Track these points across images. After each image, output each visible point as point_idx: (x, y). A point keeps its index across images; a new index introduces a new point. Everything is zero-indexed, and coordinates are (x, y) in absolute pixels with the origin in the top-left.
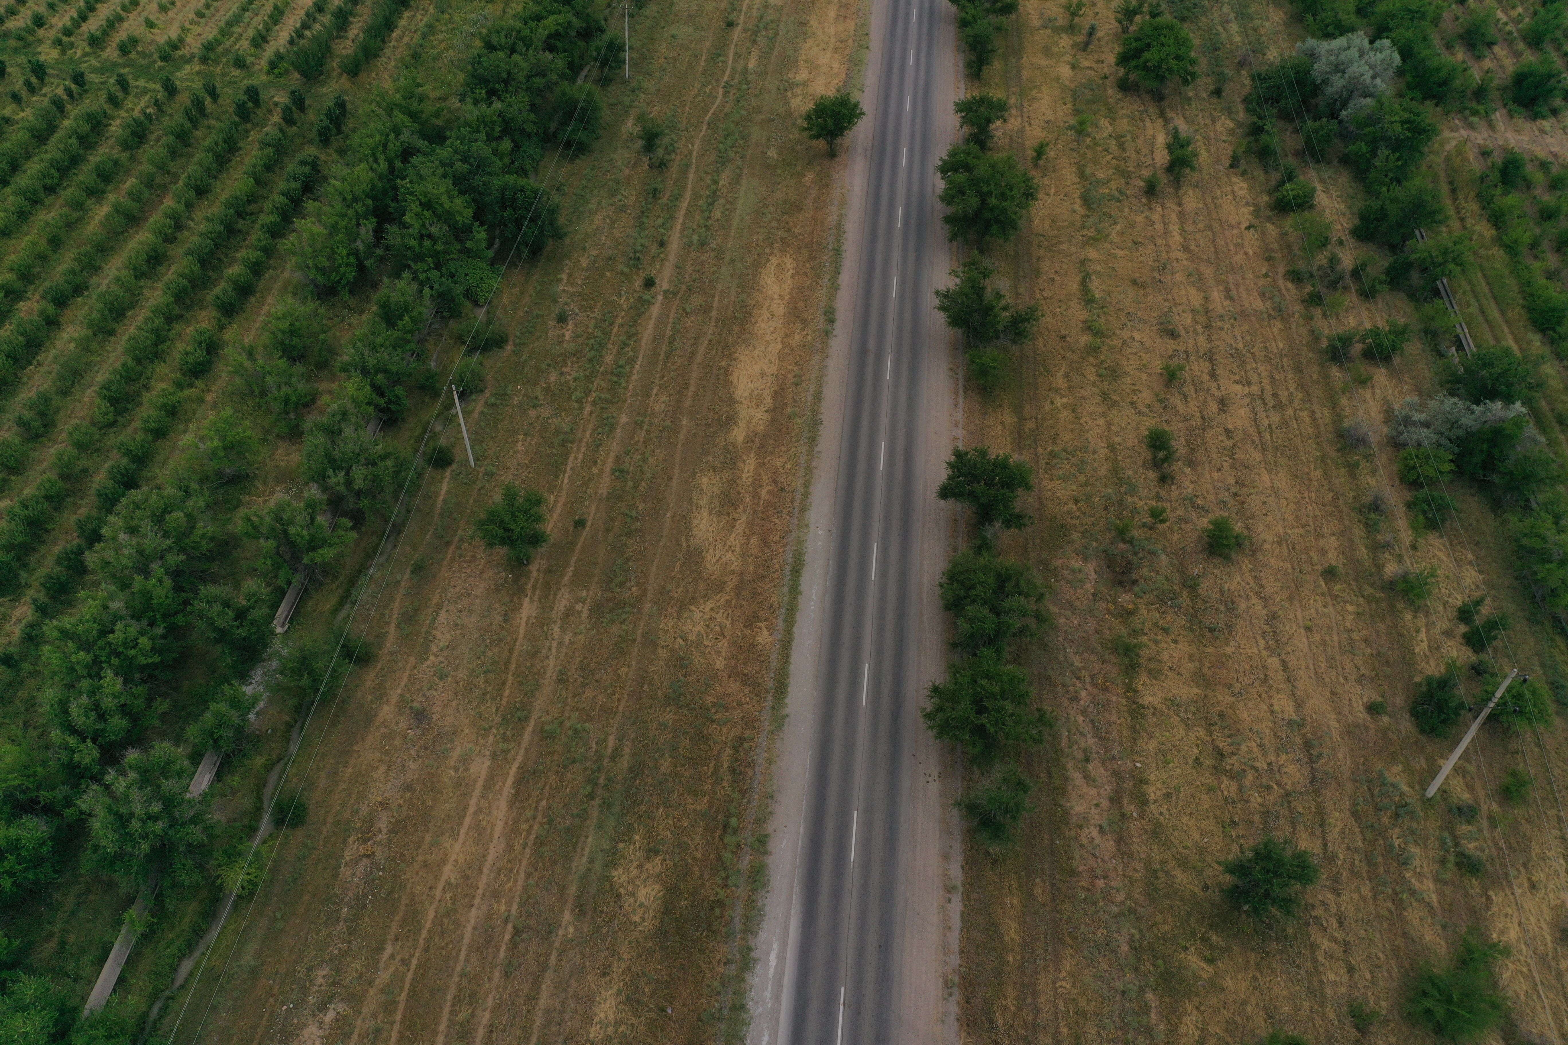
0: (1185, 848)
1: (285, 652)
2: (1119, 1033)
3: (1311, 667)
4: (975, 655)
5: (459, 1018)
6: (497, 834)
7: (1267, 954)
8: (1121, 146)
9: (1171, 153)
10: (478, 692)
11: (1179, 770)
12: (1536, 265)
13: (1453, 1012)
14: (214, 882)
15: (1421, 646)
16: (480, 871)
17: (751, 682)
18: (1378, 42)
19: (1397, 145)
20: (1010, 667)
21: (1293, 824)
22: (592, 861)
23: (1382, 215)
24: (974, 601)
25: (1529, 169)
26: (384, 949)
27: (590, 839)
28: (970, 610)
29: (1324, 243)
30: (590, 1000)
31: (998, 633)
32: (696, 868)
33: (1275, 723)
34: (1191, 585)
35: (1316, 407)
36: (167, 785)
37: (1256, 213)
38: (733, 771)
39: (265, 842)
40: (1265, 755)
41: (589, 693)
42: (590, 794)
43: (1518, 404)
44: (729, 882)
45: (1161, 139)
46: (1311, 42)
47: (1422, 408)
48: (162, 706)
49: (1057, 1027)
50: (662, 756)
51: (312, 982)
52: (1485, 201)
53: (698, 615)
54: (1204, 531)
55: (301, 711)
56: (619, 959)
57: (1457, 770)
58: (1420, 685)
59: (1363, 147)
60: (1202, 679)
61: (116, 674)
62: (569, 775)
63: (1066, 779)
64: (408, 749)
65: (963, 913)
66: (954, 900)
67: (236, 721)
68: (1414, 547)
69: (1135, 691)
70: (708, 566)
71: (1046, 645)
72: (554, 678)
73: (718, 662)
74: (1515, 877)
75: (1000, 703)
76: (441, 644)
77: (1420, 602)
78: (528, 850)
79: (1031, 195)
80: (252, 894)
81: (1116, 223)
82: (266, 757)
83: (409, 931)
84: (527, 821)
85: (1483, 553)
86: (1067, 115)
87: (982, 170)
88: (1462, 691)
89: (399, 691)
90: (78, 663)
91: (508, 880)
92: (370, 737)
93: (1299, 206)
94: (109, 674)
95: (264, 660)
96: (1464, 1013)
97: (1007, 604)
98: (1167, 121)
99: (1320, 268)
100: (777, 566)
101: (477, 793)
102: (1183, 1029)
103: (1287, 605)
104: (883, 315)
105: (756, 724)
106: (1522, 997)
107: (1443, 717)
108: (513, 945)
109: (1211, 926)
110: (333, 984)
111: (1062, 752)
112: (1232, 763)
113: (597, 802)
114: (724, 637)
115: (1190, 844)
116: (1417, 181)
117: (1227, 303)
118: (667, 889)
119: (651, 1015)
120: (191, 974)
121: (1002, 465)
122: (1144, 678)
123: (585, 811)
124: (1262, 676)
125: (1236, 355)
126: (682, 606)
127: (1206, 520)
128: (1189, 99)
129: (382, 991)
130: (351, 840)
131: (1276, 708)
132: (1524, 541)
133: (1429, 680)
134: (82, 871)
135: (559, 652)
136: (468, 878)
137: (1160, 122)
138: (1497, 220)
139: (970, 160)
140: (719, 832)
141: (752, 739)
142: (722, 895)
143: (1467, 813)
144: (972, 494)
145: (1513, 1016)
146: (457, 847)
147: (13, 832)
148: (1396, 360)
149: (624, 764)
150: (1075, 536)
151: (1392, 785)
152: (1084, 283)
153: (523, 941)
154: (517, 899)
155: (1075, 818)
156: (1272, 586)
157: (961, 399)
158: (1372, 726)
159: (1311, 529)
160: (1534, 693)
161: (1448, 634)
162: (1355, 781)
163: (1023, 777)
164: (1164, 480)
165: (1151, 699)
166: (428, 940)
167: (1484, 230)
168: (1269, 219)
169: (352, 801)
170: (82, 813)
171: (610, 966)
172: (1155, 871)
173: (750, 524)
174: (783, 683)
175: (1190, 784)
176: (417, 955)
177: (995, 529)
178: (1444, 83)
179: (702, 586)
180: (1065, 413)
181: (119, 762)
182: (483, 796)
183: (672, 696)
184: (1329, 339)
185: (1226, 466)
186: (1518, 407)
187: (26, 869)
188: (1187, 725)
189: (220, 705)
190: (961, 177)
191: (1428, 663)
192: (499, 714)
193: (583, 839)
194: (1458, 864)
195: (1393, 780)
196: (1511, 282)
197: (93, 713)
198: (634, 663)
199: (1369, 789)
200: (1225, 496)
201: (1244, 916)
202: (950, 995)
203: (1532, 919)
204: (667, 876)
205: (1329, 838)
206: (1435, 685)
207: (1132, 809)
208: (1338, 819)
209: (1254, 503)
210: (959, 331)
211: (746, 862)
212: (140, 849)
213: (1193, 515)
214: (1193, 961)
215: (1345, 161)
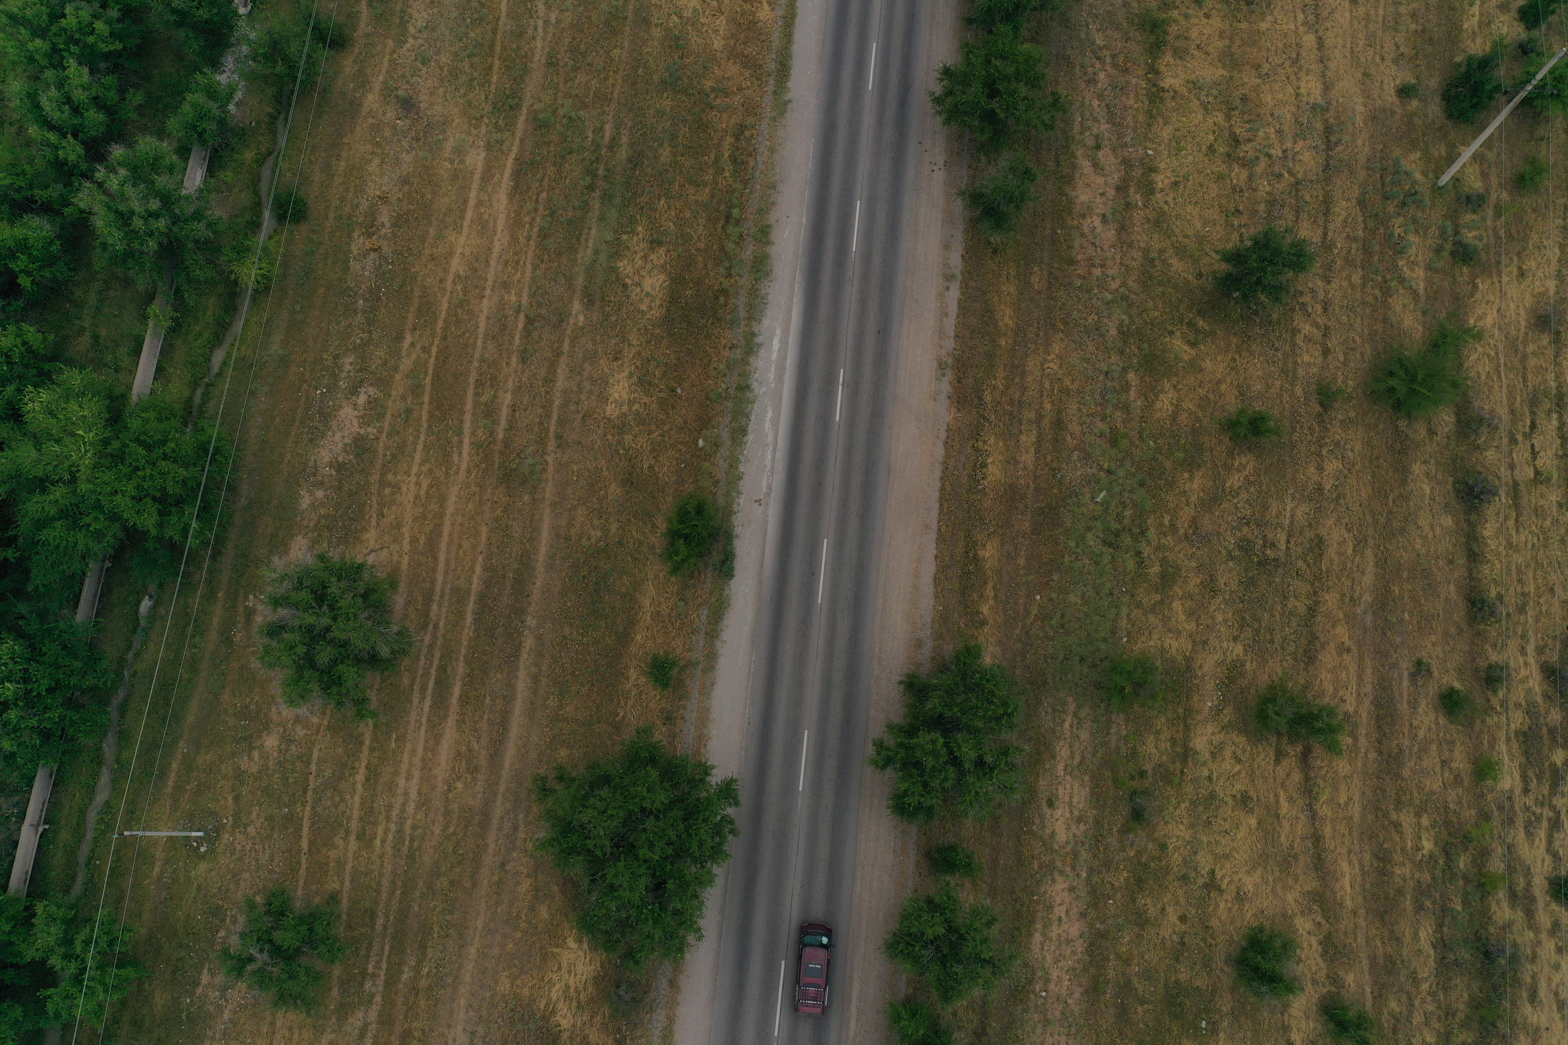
0: (1186, 237)
1: (253, 35)
2: (1099, 408)
3: (1349, 45)
4: (990, 32)
5: (484, 399)
6: (500, 227)
7: (1249, 338)
10: (463, 78)
11: (1191, 158)
13: (1414, 390)
14: (228, 278)
15: (1471, 23)
16: (488, 263)
17: (749, 63)
20: (1027, 46)
21: (1298, 213)
22: (596, 252)
26: (403, 338)
27: (593, 232)
30: (603, 382)
31: (1018, 6)
32: (700, 259)
33: (1298, 107)
36: (161, 181)
38: (734, 160)
39: (270, 237)
40: (1282, 141)
41: (581, 78)
42: (590, 186)
44: (733, 272)
48: (137, 98)
49: (1042, 403)
50: (661, 145)
51: (340, 368)
55: (282, 101)
56: (629, 345)
57: (1477, 157)
58: (1459, 65)
60: (1230, 59)
61: (80, 64)
62: (567, 166)
63: (1074, 167)
64: (399, 141)
65: (960, 300)
66: (952, 289)
67: (216, 112)
69: (1157, 72)
71: (1068, 20)
72: (543, 61)
73: (716, 42)
74: (1506, 266)
75: (1013, 86)
76: (419, 25)
78: (532, 243)
80: (267, 289)
82: (256, 151)
83: (425, 321)
84: (529, 213)
88: (1502, 73)
89: (381, 78)
90: (37, 51)
91: (516, 272)
92: (358, 129)
94: (72, 62)
95: (233, 45)
96: (1425, 391)
101: (475, 185)
102: (1158, 405)
105: (758, 111)
106: (1483, 378)
107: (1475, 100)
108: (527, 333)
109: (1199, 312)
110: (360, 370)
111: (1073, 138)
112: (1247, 150)
113: (597, 193)
114: (722, 13)
115: (1190, 233)
118: (672, 279)
119: (662, 395)
120: (225, 363)
122: (1168, 58)
123: (586, 202)
124: (1294, 56)
129: (407, 376)
130: (356, 235)
131: (1303, 91)
133: (1470, 59)
134: (97, 268)
135: (546, 32)
136: (476, 270)
140: (721, 223)
141: (753, 127)
142: (726, 284)
143: (1474, 202)
145: (1470, 394)
146: (462, 240)
147: (19, 231)
149: (623, 153)
151: (1406, 173)
153: (535, 329)
154: (526, 290)
155: (1078, 207)
158: (1399, 111)
161: (1504, 7)
162: (1369, 168)
163: (1031, 165)
165: (1172, 81)
166: (445, 329)
169: (351, 195)
170: (82, 211)
171: (620, 351)
172: (1153, 260)
174: (785, 65)
175: (1200, 172)
176: (436, 343)
181: (107, 160)
182: (482, 189)
183: (668, 79)
187: (41, 268)
188: (1206, 109)
189: (196, 96)
191: (1474, 40)
192: (490, 102)
193: (586, 230)
194: (1453, 254)
195: (1408, 168)
197: (67, 107)
198: (626, 44)
199: (1381, 177)
201: (1233, 303)
202: (944, 375)
203: (1512, 306)
204: (671, 267)
205: (1331, 227)
206: (1475, 65)
207: (1137, 198)
208: (1343, 208)
211: (748, 253)
212: (148, 246)
214: (1178, 344)
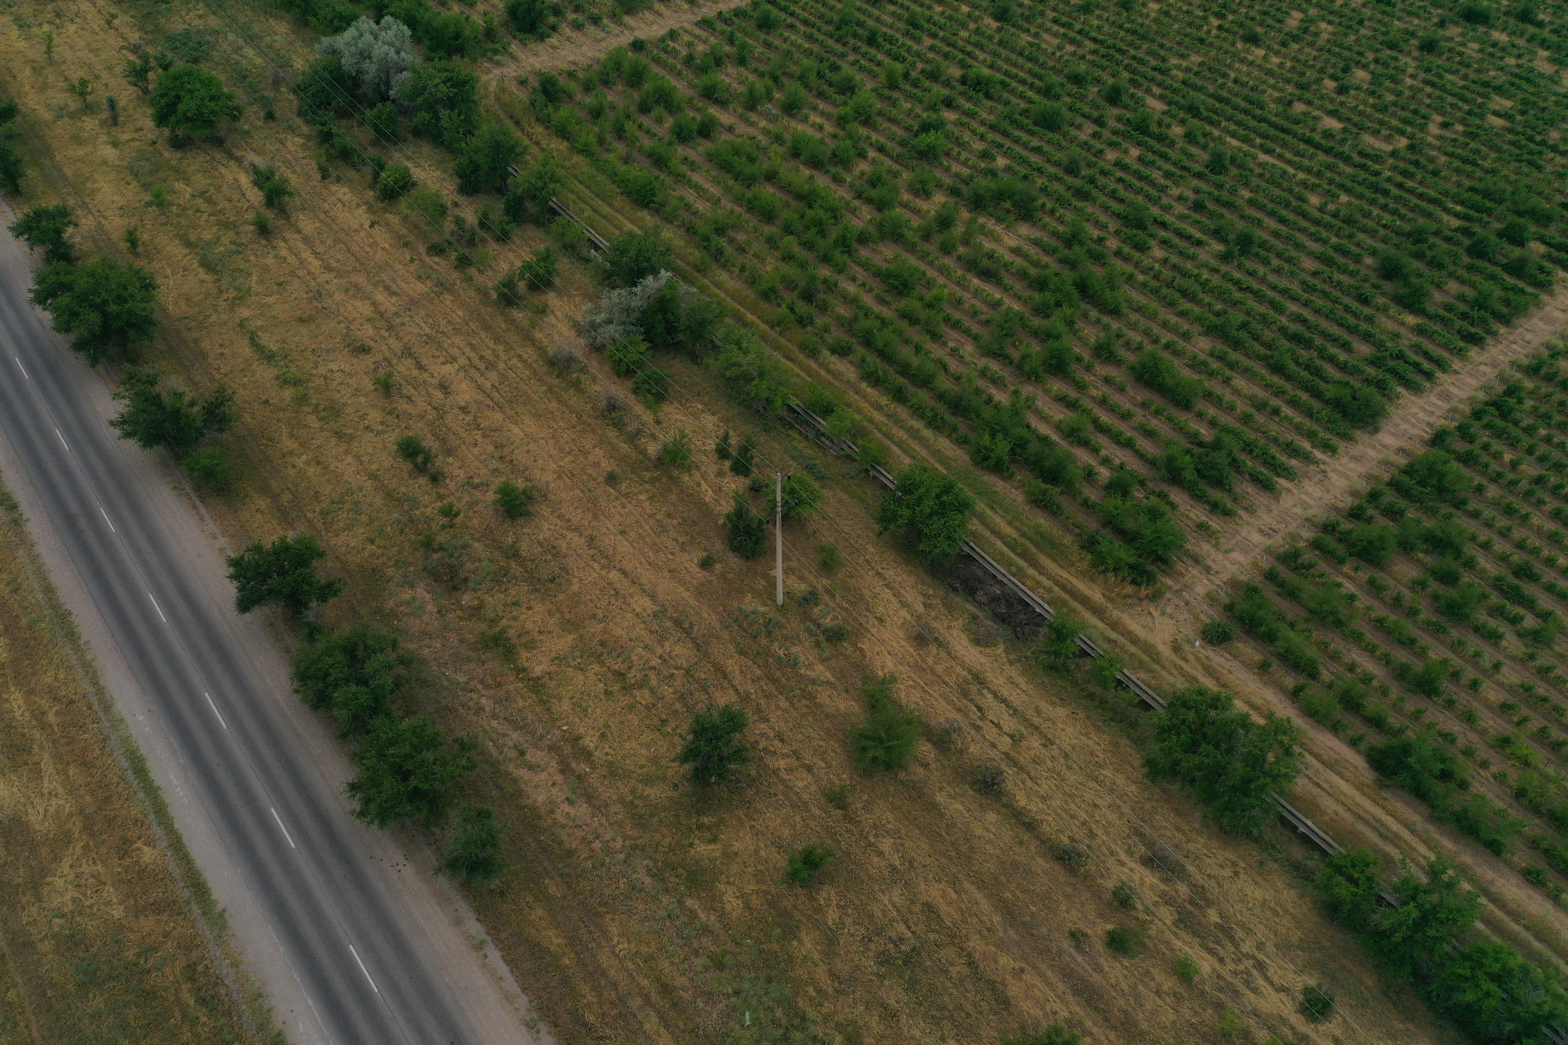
0: (642, 767)
2: (686, 949)
3: (644, 561)
4: (368, 732)
7: (749, 802)
8: (210, 201)
9: (261, 188)
11: (598, 710)
12: (611, 156)
13: (888, 748)
15: (709, 496)
17: (161, 907)
18: (383, 21)
19: (451, 103)
20: (406, 723)
21: (705, 690)
23: (475, 168)
24: (336, 685)
25: (562, 82)
28: (338, 695)
29: (443, 211)
31: (376, 699)
33: (645, 622)
34: (513, 554)
35: (520, 351)
37: (371, 209)
38: (202, 1001)
40: (652, 652)
43: (663, 271)
45: (244, 180)
46: (326, 41)
47: (598, 310)
49: (638, 985)
52: (545, 121)
53: (59, 883)
54: (495, 503)
57: (787, 571)
58: (725, 525)
59: (424, 116)
60: (570, 625)
63: (515, 781)
65: (503, 957)
66: (489, 953)
68: (658, 422)
69: (524, 670)
70: (37, 827)
71: (426, 681)
73: (115, 913)
74: (867, 623)
75: (418, 758)
77: (688, 462)
79: (150, 285)
81: (250, 275)
85: (706, 399)
86: (138, 194)
87: (83, 284)
88: (755, 512)
93: (403, 188)
96: (895, 743)
97: (368, 668)
98: (239, 160)
99: (452, 233)
100: (116, 779)
102: (728, 907)
103: (595, 524)
104: (67, 473)
105: (197, 941)
106: (921, 703)
107: (754, 539)
109: (698, 813)
111: (498, 761)
112: (633, 675)
114: (105, 884)
115: (643, 762)
116: (485, 127)
117: (394, 299)
121: (283, 549)
122: (524, 654)
124: (613, 592)
125: (429, 340)
126: (35, 886)
127: (491, 493)
128: (247, 133)
131: (638, 610)
132: (728, 374)
133: (728, 517)
137: (232, 163)
138: (563, 133)
139: (63, 279)
141: (202, 958)
143: (810, 599)
144: (270, 592)
145: (924, 720)
148: (557, 281)
150: (390, 572)
151: (752, 613)
152: (254, 342)
155: (543, 808)
156: (576, 516)
157: (203, 510)
158: (712, 578)
159: (576, 452)
160: (800, 482)
161: (720, 474)
162: (726, 627)
163: (479, 806)
164: (435, 479)
165: (540, 668)
167: (558, 145)
168: (385, 210)
172: (631, 802)
173: (57, 757)
174: (198, 884)
175: (613, 715)
177: (314, 611)
178: (457, 36)
179: (44, 851)
180: (312, 470)
183: (85, 980)
184: (496, 289)
185: (478, 437)
186: (664, 274)
188: (581, 669)
190: (64, 299)
191: (720, 505)
194: (828, 640)
195: (751, 608)
196: (601, 178)
199: (739, 627)
200: (494, 464)
201: (715, 787)
202: (538, 1032)
203: (894, 644)
205: (736, 682)
206: (735, 518)
207: (583, 768)
208: (733, 665)
209: (520, 456)
210: (160, 448)
213: (478, 494)
214: (703, 849)
215: (418, 133)
